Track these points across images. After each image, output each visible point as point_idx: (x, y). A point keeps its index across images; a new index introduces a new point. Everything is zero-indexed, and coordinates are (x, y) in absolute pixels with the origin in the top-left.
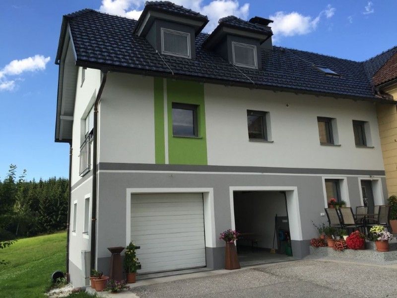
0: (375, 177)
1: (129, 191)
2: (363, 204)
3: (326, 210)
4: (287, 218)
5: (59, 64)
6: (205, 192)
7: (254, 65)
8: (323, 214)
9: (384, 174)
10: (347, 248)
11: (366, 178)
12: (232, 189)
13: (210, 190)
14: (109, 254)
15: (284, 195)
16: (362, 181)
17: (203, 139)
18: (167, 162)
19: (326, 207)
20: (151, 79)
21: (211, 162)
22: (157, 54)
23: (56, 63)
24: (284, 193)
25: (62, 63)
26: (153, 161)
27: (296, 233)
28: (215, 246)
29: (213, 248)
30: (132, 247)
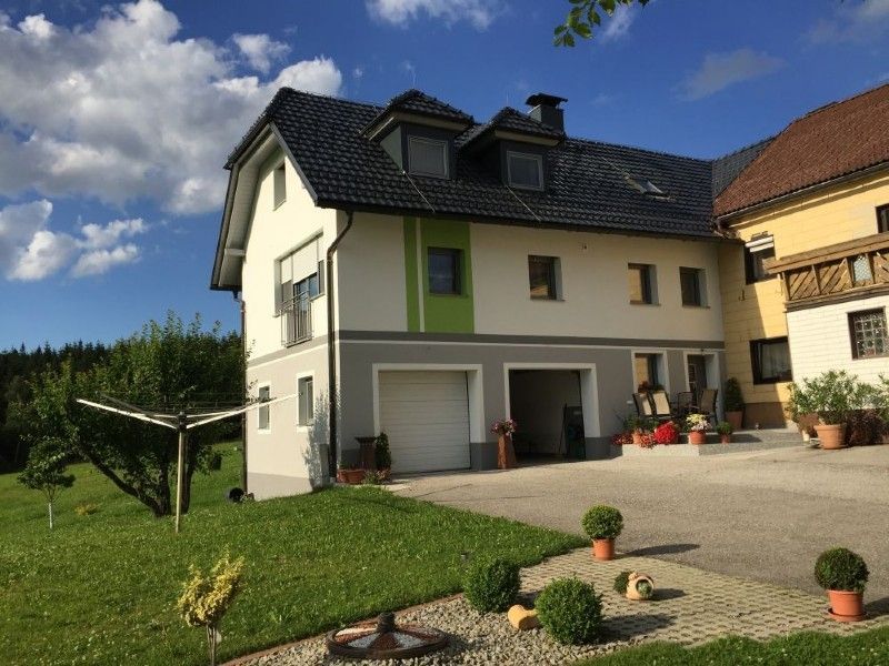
0: (708, 352)
1: (376, 367)
2: (688, 390)
3: (634, 396)
4: (580, 408)
5: (231, 169)
6: (470, 371)
7: (538, 185)
8: (630, 402)
9: (723, 347)
10: (656, 443)
11: (696, 352)
12: (508, 366)
13: (478, 367)
14: (357, 445)
15: (577, 376)
16: (690, 357)
17: (469, 297)
18: (422, 329)
19: (636, 391)
20: (399, 220)
21: (479, 330)
22: (405, 176)
23: (226, 167)
24: (577, 373)
25: (235, 169)
26: (404, 328)
27: (593, 428)
28: (484, 441)
29: (483, 444)
30: (383, 437)
